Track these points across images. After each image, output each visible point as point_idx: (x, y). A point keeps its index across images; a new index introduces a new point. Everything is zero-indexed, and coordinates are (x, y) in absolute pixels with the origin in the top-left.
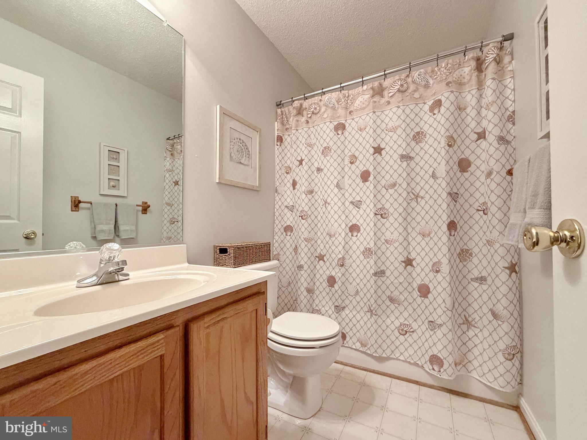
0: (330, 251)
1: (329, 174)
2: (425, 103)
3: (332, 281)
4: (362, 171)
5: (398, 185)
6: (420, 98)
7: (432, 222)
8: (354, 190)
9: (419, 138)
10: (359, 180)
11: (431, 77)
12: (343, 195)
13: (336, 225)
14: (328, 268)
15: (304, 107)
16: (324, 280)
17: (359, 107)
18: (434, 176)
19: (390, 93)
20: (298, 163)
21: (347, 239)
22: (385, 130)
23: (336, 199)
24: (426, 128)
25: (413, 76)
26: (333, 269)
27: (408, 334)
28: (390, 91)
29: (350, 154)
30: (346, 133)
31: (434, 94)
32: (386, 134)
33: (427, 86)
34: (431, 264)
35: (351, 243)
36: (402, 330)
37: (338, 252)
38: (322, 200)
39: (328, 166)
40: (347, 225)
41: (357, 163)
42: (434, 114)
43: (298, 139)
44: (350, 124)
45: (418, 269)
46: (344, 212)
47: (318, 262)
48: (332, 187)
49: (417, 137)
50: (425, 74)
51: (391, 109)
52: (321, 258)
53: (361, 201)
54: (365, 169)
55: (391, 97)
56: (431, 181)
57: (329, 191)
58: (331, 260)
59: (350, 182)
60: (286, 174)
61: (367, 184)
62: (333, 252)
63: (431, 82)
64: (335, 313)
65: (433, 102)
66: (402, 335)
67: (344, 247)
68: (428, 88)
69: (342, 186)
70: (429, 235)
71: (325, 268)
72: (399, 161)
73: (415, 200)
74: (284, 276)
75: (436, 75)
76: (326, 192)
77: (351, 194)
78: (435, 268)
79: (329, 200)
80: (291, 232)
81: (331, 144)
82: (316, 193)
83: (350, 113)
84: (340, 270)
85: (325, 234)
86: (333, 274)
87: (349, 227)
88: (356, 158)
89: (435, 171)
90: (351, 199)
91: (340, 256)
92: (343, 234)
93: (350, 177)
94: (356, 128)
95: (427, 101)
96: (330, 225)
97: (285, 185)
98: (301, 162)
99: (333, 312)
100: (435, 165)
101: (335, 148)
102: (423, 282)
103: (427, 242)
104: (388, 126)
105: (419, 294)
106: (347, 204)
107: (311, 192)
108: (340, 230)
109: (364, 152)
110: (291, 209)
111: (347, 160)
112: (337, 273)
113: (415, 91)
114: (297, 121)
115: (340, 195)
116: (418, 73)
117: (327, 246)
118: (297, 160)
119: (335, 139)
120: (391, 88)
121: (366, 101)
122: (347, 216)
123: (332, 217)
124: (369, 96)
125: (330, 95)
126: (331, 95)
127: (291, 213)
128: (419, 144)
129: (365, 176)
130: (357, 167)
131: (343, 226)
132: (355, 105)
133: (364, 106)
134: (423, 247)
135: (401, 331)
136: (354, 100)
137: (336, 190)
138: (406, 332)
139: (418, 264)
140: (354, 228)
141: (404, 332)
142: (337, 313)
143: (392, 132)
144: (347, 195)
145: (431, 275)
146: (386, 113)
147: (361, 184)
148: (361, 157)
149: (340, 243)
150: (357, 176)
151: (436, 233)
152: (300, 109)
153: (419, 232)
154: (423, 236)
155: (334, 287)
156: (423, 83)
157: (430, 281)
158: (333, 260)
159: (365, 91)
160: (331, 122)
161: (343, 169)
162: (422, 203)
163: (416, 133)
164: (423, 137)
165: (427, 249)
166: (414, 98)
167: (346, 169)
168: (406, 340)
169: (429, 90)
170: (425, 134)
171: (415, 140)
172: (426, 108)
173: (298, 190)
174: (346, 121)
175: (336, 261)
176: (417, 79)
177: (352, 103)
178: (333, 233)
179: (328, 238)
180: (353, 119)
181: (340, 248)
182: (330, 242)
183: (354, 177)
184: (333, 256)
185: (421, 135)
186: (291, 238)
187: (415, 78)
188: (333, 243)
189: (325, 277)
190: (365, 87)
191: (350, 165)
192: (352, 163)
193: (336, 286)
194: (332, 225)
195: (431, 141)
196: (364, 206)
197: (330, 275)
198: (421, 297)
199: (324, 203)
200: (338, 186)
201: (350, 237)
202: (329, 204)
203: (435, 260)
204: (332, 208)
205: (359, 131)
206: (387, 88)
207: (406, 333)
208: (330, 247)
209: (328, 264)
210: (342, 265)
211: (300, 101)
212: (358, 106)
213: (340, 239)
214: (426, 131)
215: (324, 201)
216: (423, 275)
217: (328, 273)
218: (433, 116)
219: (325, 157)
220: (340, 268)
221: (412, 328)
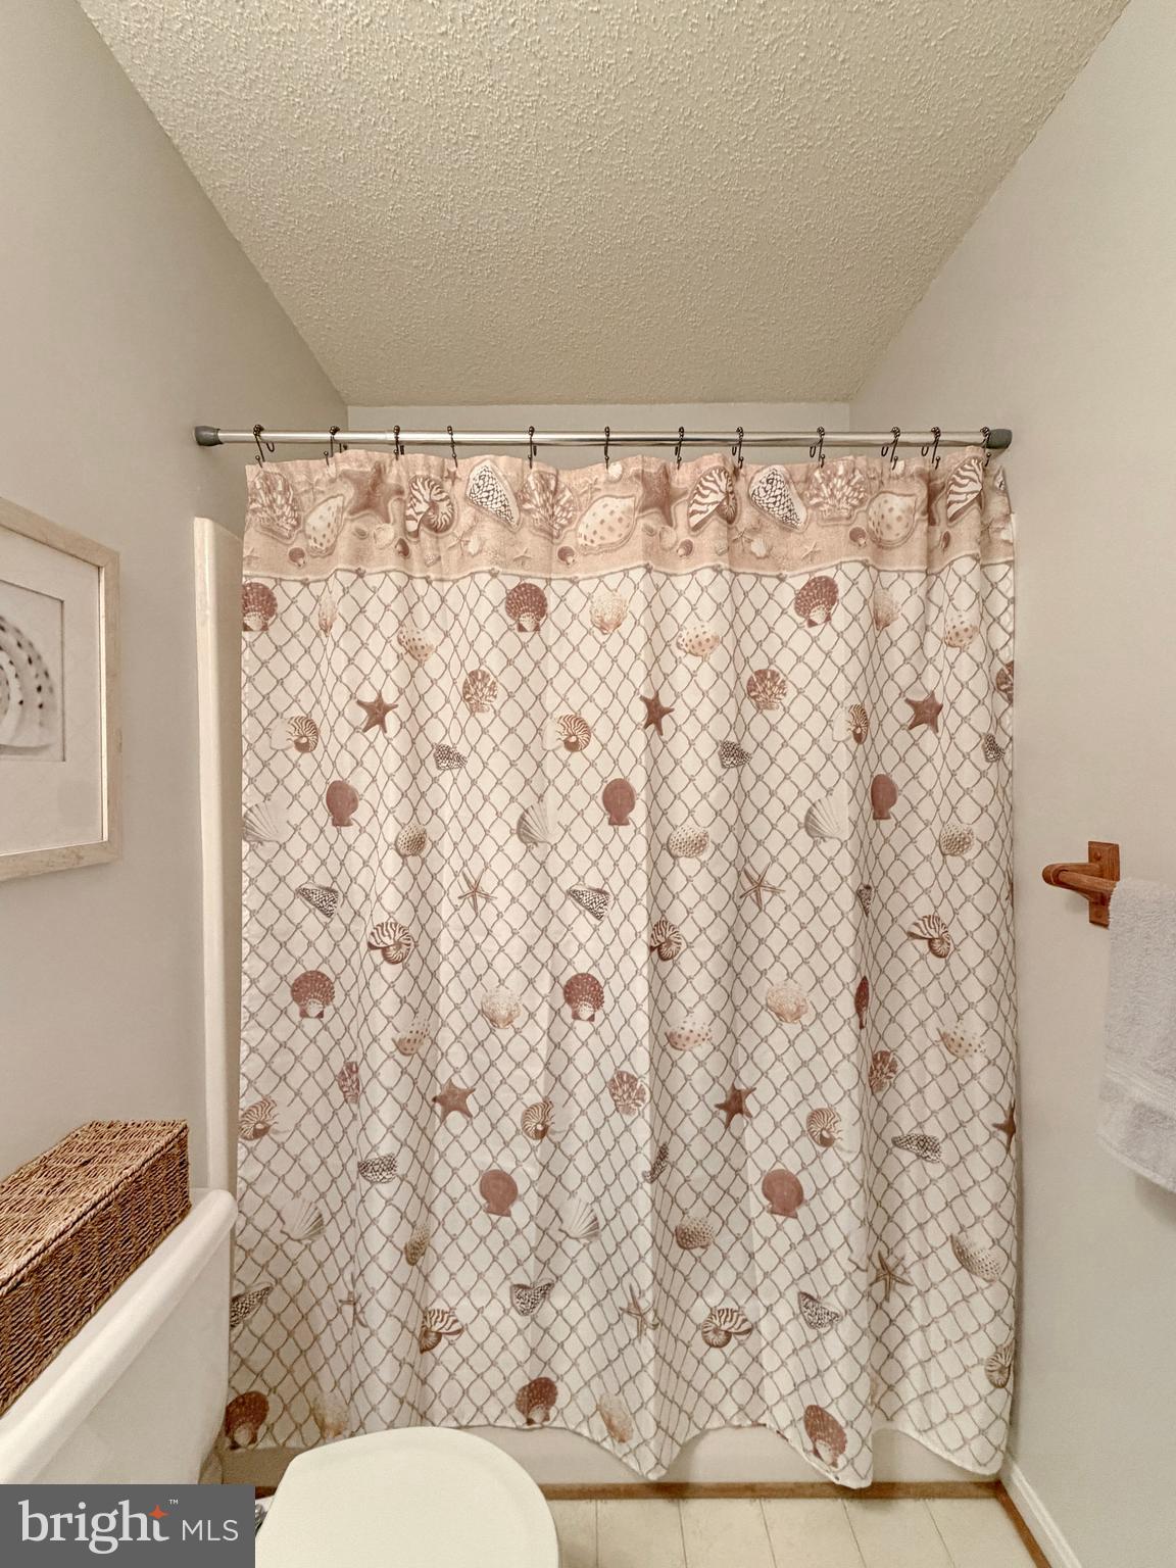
0: (494, 1078)
1: (486, 782)
2: (781, 579)
3: (499, 1192)
4: (610, 780)
5: (710, 848)
6: (766, 557)
7: (804, 977)
8: (579, 847)
9: (764, 691)
10: (596, 813)
11: (801, 496)
12: (542, 864)
13: (516, 982)
14: (483, 1141)
15: (391, 480)
16: (467, 1189)
17: (598, 541)
18: (810, 825)
19: (694, 513)
20: (364, 714)
21: (560, 1029)
22: (674, 647)
23: (514, 882)
24: (784, 662)
25: (749, 478)
26: (506, 1144)
27: (733, 1342)
28: (695, 507)
29: (564, 711)
30: (549, 632)
31: (811, 556)
32: (677, 661)
33: (787, 524)
34: (803, 1113)
35: (571, 1044)
36: (716, 1331)
37: (524, 1085)
38: (461, 878)
39: (485, 747)
40: (556, 980)
41: (592, 749)
42: (812, 624)
43: (362, 611)
44: (562, 599)
45: (763, 1124)
46: (544, 931)
47: (443, 1120)
48: (501, 832)
49: (760, 688)
50: (788, 482)
51: (696, 571)
52: (452, 1101)
53: (605, 893)
54: (617, 775)
55: (697, 528)
56: (803, 841)
57: (488, 849)
58: (495, 1111)
59: (567, 814)
60: (294, 753)
61: (625, 832)
62: (503, 1082)
63: (802, 513)
64: (513, 1313)
65: (808, 584)
66: (717, 1346)
67: (547, 1066)
68: (790, 531)
69: (537, 833)
70: (799, 1017)
71: (470, 1140)
72: (714, 763)
73: (753, 895)
74: (297, 1194)
75: (817, 496)
76: (475, 848)
77: (568, 864)
78: (817, 1128)
79: (488, 884)
80: (326, 1003)
81: (494, 663)
82: (434, 844)
83: (564, 554)
84: (533, 1149)
85: (469, 1011)
86: (506, 1164)
87: (564, 983)
88: (588, 730)
89: (815, 812)
90: (568, 881)
91: (533, 1098)
92: (544, 1016)
93: (565, 798)
94: (585, 618)
95: (789, 574)
96: (490, 979)
97: (295, 797)
98: (377, 713)
99: (506, 1312)
100: (815, 792)
101: (509, 679)
102: (779, 1166)
103: (792, 1038)
104: (684, 633)
105: (766, 1202)
106: (555, 898)
107: (417, 844)
108: (532, 1001)
109: (616, 711)
110: (325, 900)
111: (553, 735)
112: (521, 1162)
113: (755, 531)
114: (362, 534)
115: (530, 866)
116: (766, 472)
117: (480, 1057)
118: (360, 703)
119: (511, 643)
120: (697, 497)
121: (620, 520)
122: (555, 946)
123: (501, 949)
124: (629, 502)
125: (488, 463)
126: (493, 462)
127: (324, 919)
128: (765, 711)
129: (617, 801)
130: (592, 764)
131: (544, 983)
132: (582, 529)
133: (615, 538)
134: (779, 1052)
135: (711, 1336)
136: (578, 507)
137: (515, 847)
138: (728, 1335)
139: (763, 1107)
140: (582, 991)
141: (722, 1337)
142: (523, 1313)
143: (696, 655)
144: (555, 865)
145: (807, 1147)
146: (681, 583)
147: (606, 830)
148: (602, 730)
149: (533, 1050)
150: (593, 797)
151: (818, 1015)
152: (374, 485)
153: (764, 1003)
154: (778, 1014)
155: (509, 1215)
156: (780, 512)
157: (804, 1167)
158: (505, 1113)
159: (616, 482)
160: (494, 575)
161: (539, 765)
162: (775, 908)
163: (757, 673)
164: (775, 690)
165: (791, 1061)
166: (752, 553)
167: (551, 766)
168: (727, 1361)
169: (793, 537)
170: (783, 681)
171: (754, 697)
172: (787, 596)
173: (362, 830)
174: (549, 581)
175: (518, 1119)
176: (762, 494)
177: (570, 521)
178: (504, 1013)
179: (481, 1027)
180: (574, 582)
181: (535, 1068)
182: (493, 1045)
183: (579, 798)
184: (505, 1096)
185: (769, 684)
186: (325, 1027)
187: (754, 486)
188: (504, 1048)
189: (471, 1176)
190: (615, 469)
191: (564, 753)
192: (572, 747)
193: (517, 1209)
194: (501, 982)
195: (800, 709)
196: (614, 914)
197: (495, 1167)
198: (772, 1212)
199: (466, 889)
200: (523, 831)
201: (569, 1020)
202: (487, 898)
203: (817, 1102)
204: (499, 915)
205: (597, 632)
206: (685, 493)
207: (728, 1340)
208: (492, 1064)
209: (483, 1124)
210: (542, 1134)
211: (377, 456)
212: (590, 536)
213: (534, 1033)
214: (786, 672)
215: (468, 882)
216: (778, 1142)
217: (483, 1159)
218: (806, 628)
219: (472, 712)
220: (535, 1143)
221: (745, 1321)
